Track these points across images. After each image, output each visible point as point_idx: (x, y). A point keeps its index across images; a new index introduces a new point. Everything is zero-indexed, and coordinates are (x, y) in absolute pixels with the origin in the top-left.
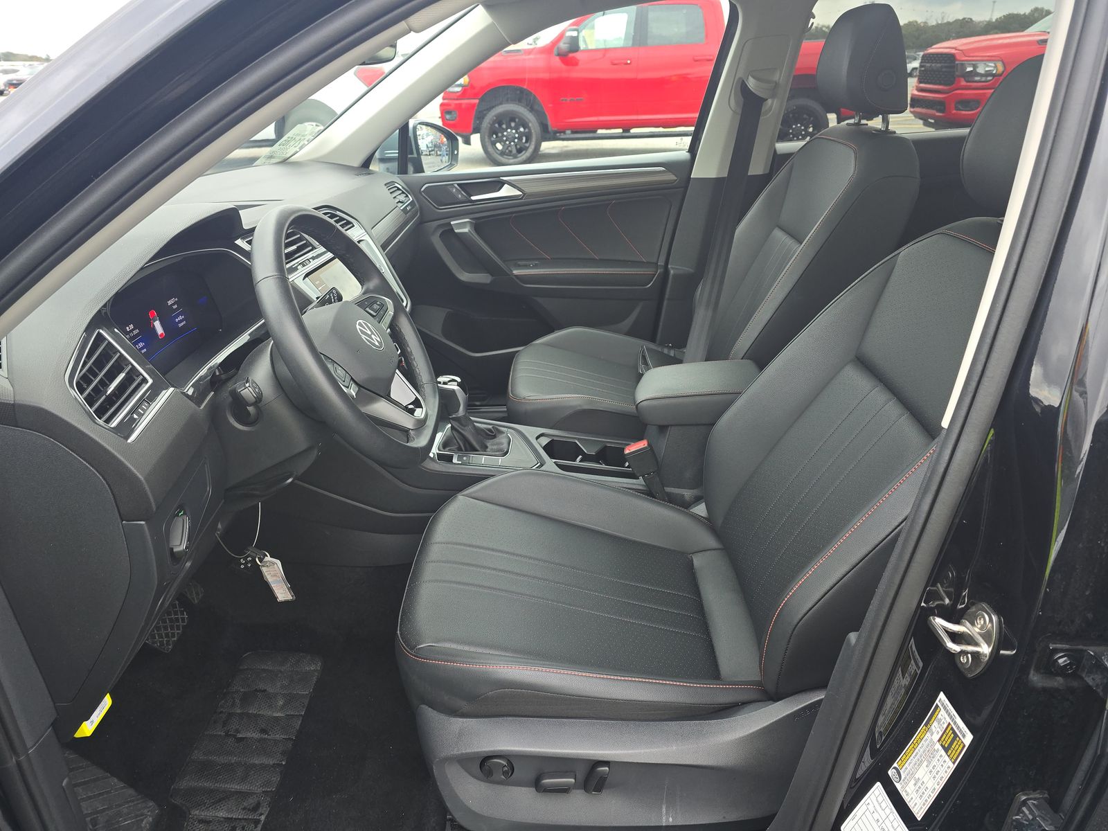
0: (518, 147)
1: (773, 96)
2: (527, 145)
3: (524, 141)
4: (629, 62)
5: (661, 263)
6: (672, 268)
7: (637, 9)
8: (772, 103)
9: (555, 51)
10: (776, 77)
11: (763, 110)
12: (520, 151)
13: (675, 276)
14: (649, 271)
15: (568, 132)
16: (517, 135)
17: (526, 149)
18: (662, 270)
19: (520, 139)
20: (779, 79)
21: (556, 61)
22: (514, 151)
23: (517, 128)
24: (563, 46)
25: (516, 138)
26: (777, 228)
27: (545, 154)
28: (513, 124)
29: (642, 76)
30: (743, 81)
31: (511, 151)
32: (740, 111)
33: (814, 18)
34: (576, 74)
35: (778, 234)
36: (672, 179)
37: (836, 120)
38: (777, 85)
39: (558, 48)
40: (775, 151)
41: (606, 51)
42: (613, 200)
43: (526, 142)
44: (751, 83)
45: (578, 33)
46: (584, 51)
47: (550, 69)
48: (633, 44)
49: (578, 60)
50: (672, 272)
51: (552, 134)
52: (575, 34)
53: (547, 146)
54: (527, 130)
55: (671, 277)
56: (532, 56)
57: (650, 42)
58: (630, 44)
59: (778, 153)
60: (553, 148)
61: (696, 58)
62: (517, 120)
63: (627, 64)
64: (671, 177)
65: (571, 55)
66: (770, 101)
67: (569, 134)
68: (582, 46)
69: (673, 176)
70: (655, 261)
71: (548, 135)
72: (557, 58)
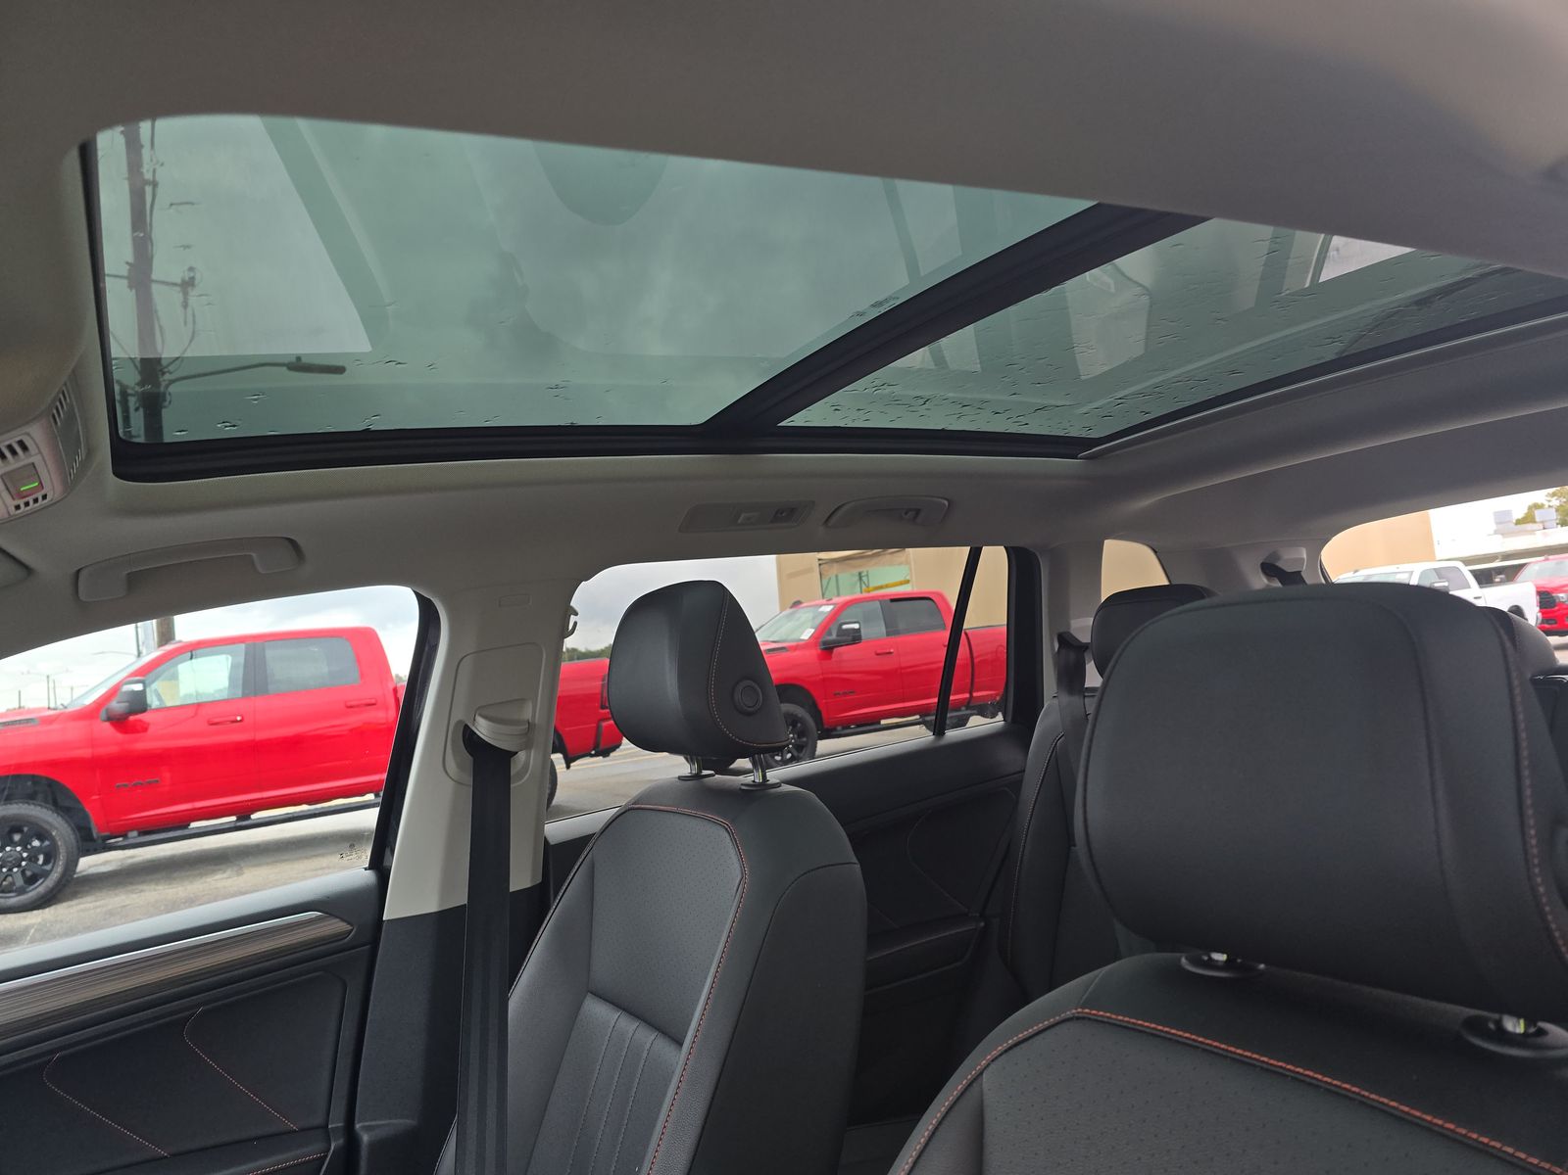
0: (28, 873)
1: (528, 746)
2: (48, 867)
3: (41, 862)
4: (239, 718)
5: (336, 1123)
6: (368, 1129)
7: (246, 648)
8: (528, 757)
9: (103, 714)
10: (527, 713)
11: (513, 772)
12: (31, 880)
13: (377, 1146)
14: (308, 1152)
15: (134, 833)
16: (25, 855)
17: (46, 875)
18: (341, 1141)
19: (32, 859)
20: (534, 716)
21: (106, 729)
22: (20, 882)
23: (24, 843)
24: (117, 706)
25: (23, 859)
26: (589, 994)
27: (88, 875)
28: (17, 837)
29: (262, 735)
30: (466, 727)
31: (12, 884)
32: (469, 780)
33: (576, 614)
34: (142, 744)
35: (597, 1011)
36: (338, 930)
37: (563, 761)
38: (531, 726)
39: (107, 710)
40: (546, 841)
41: (199, 706)
42: (198, 1006)
43: (46, 862)
44: (483, 729)
45: (145, 686)
46: (158, 710)
47: (92, 742)
48: (243, 693)
49: (148, 724)
50: (365, 1138)
51: (100, 841)
52: (139, 687)
53: (88, 864)
54: (47, 843)
55: (364, 1153)
56: (55, 726)
57: (272, 688)
58: (239, 693)
59: (552, 841)
60: (105, 863)
61: (349, 704)
62: (26, 829)
63: (237, 721)
64: (336, 926)
65: (132, 718)
66: (522, 756)
67: (134, 837)
68: (153, 702)
69: (345, 924)
70: (318, 1120)
71: (90, 844)
72: (107, 724)
